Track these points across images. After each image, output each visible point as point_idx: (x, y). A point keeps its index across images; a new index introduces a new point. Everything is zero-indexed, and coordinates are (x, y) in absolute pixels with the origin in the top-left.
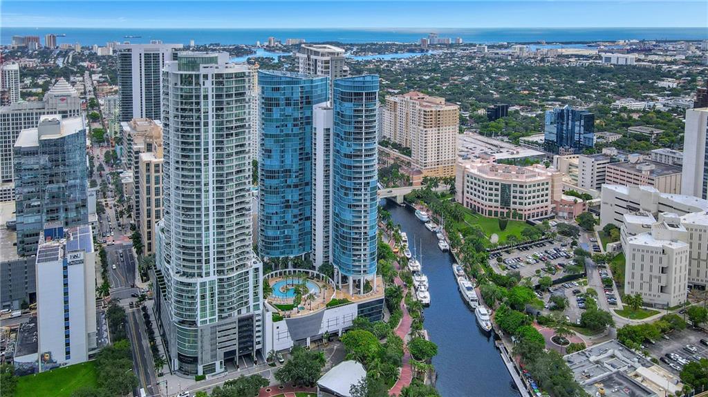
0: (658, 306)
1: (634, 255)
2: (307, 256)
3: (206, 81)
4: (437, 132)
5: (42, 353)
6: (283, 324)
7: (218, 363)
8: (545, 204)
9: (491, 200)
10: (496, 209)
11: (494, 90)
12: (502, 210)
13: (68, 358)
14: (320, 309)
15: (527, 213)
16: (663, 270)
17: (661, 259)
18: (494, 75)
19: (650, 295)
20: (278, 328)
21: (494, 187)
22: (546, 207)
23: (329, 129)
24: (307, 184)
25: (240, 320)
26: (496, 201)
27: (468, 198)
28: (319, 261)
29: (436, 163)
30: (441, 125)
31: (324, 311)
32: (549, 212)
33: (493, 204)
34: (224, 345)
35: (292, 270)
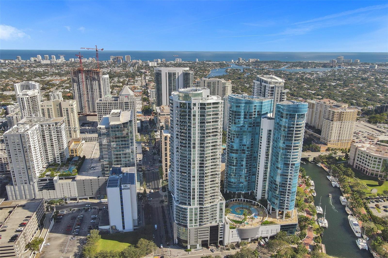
2: (252, 193)
3: (195, 107)
4: (340, 124)
5: (112, 225)
6: (235, 231)
7: (198, 245)
9: (374, 167)
11: (380, 94)
12: (381, 173)
13: (124, 229)
14: (258, 225)
18: (381, 84)
20: (232, 232)
21: (378, 160)
23: (271, 130)
24: (255, 157)
25: (211, 227)
26: (378, 168)
27: (357, 163)
28: (259, 196)
29: (337, 140)
30: (343, 120)
31: (259, 227)
33: (375, 169)
34: (201, 237)
35: (243, 199)
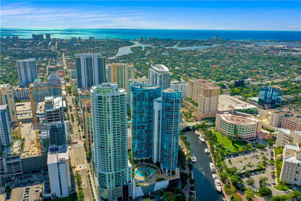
0: (292, 186)
1: (286, 165)
2: (151, 158)
3: (108, 99)
4: (209, 98)
5: (52, 193)
6: (140, 188)
8: (253, 134)
9: (229, 131)
10: (232, 135)
12: (234, 136)
13: (62, 195)
14: (154, 183)
15: (245, 138)
16: (297, 172)
17: (297, 168)
19: (290, 181)
20: (138, 189)
21: (231, 126)
22: (254, 135)
23: (160, 111)
24: (151, 131)
25: (124, 187)
26: (232, 132)
27: (220, 129)
28: (155, 160)
29: (208, 111)
30: (211, 96)
31: (155, 183)
32: (254, 137)
33: (231, 133)
34: (117, 195)
35: (144, 163)
